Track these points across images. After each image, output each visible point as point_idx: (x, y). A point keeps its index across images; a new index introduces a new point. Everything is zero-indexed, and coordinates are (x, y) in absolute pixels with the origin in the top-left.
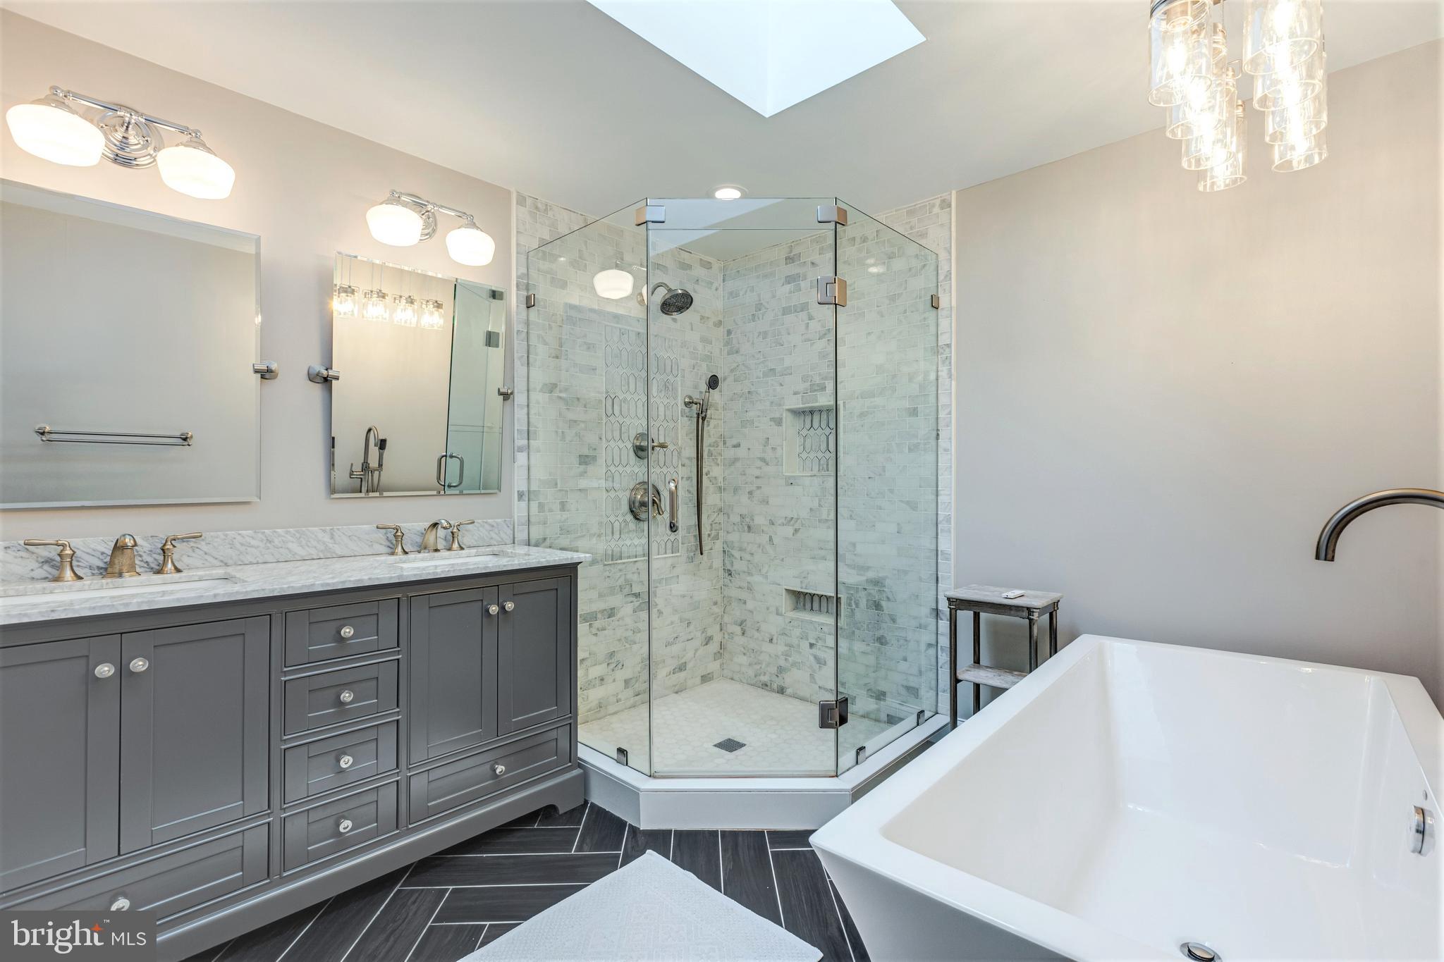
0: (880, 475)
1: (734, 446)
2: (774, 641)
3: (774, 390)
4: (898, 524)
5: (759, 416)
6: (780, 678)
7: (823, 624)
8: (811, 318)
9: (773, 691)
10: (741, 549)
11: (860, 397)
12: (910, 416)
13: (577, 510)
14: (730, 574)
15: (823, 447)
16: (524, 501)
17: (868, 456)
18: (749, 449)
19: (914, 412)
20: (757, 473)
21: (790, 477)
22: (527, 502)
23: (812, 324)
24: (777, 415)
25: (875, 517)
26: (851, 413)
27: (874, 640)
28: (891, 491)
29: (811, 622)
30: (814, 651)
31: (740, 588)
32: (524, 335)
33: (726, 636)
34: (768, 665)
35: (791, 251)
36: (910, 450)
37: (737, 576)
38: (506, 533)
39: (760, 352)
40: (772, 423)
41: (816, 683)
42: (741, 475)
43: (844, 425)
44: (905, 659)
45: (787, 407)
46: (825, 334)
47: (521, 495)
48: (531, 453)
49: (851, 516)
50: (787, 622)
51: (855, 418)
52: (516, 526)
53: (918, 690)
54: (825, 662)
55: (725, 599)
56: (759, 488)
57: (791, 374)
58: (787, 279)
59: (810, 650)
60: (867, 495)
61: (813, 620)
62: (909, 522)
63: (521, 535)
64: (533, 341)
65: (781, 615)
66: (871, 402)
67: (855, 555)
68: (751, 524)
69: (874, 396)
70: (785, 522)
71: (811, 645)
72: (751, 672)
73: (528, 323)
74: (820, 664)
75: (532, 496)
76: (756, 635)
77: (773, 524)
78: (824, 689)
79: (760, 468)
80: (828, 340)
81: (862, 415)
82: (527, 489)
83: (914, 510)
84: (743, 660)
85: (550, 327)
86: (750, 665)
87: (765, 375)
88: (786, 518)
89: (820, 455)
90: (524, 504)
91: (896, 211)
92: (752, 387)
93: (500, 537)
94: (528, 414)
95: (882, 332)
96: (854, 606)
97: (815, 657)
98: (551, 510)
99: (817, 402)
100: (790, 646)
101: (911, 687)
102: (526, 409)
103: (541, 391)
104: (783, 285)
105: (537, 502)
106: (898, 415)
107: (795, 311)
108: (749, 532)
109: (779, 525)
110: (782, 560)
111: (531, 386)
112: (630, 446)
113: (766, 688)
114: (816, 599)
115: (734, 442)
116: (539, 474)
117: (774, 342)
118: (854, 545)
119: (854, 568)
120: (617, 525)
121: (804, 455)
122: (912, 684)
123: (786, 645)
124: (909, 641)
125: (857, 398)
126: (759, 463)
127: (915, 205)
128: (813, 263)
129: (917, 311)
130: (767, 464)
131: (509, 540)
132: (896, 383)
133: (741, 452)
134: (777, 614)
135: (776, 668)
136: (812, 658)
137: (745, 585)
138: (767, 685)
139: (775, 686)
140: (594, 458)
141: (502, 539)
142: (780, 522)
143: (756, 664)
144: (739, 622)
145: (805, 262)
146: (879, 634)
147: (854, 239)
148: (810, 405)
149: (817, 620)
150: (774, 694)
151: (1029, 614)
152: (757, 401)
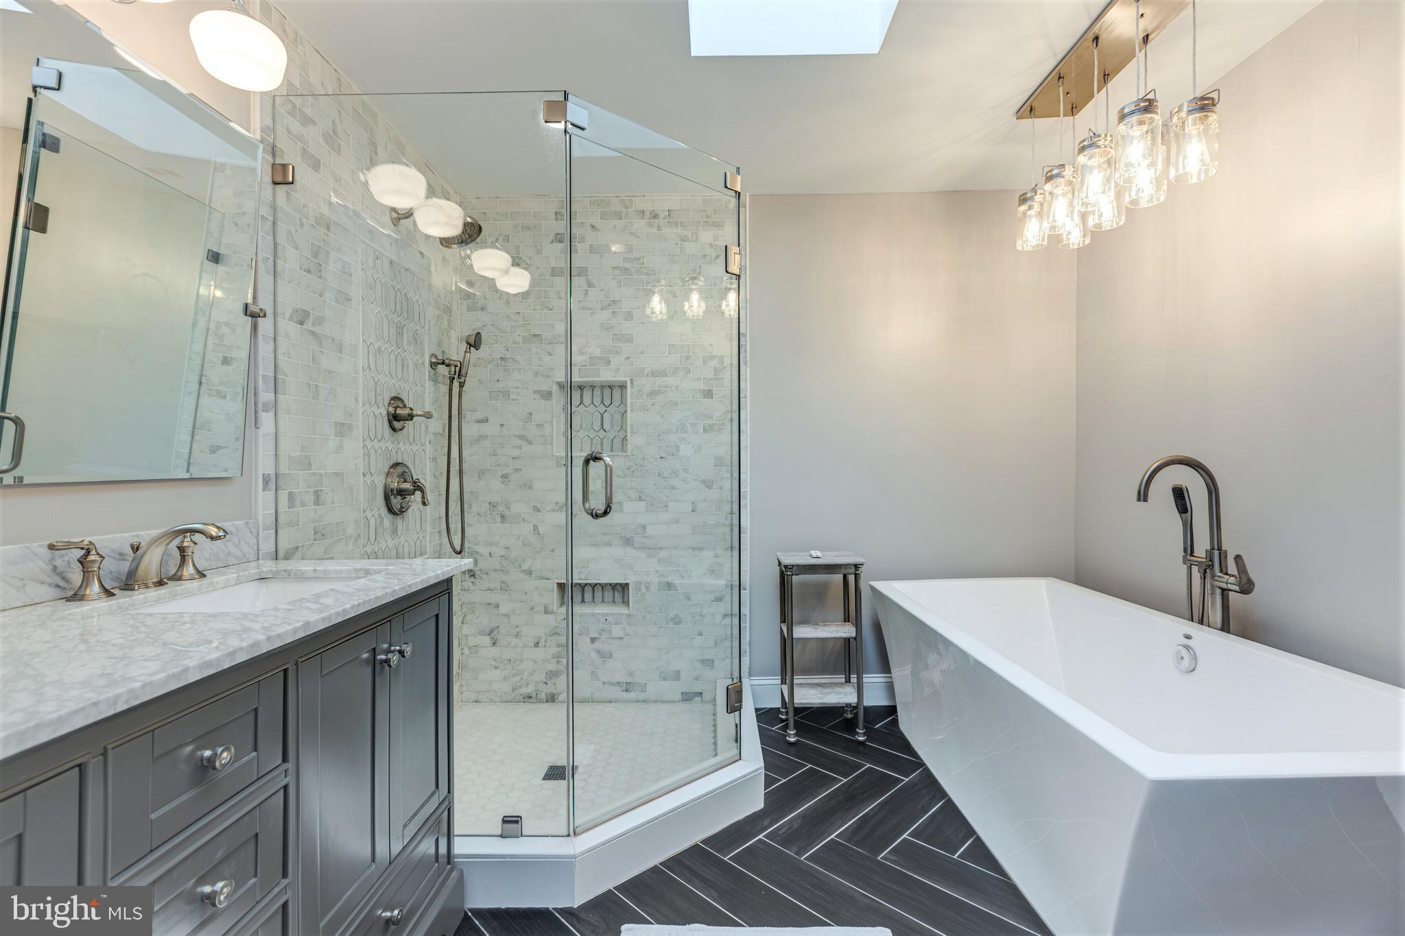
0: (673, 454)
1: (479, 422)
2: (542, 643)
3: (541, 359)
4: (693, 503)
5: (517, 388)
6: (549, 684)
7: (607, 614)
8: (590, 285)
9: (541, 701)
10: (489, 544)
11: (650, 375)
12: (705, 397)
13: (333, 503)
14: (473, 575)
15: (597, 425)
16: (270, 490)
17: (659, 436)
18: (502, 425)
19: (709, 394)
20: (516, 453)
21: (561, 458)
22: (274, 492)
23: (591, 291)
24: (545, 388)
25: (667, 497)
26: (640, 391)
27: (667, 621)
28: (686, 470)
29: (593, 615)
30: (597, 644)
31: (489, 589)
32: (269, 225)
33: (466, 651)
34: (532, 674)
36: (705, 430)
37: (485, 577)
38: (248, 543)
39: (518, 313)
40: (537, 396)
41: (599, 680)
42: (490, 455)
43: (632, 404)
44: (701, 634)
45: (558, 380)
46: (609, 305)
47: (266, 481)
48: (279, 415)
49: (640, 497)
50: (559, 619)
51: (645, 396)
52: (261, 530)
53: (713, 661)
54: (611, 654)
55: (464, 606)
56: (517, 470)
58: (558, 237)
59: (592, 646)
60: (659, 475)
61: (595, 612)
62: (705, 500)
63: (267, 546)
64: (282, 239)
65: (552, 613)
66: (662, 382)
67: (645, 537)
68: (507, 512)
69: (666, 375)
70: (556, 509)
71: (593, 640)
72: (507, 687)
73: (274, 208)
74: (604, 658)
75: (281, 483)
76: (514, 641)
77: (539, 511)
78: (610, 683)
79: (520, 447)
80: (613, 312)
81: (652, 394)
82: (274, 473)
83: (709, 489)
84: (495, 675)
85: (302, 225)
86: (505, 679)
87: (525, 340)
88: (557, 503)
89: (592, 434)
90: (270, 495)
91: (692, 196)
92: (507, 352)
93: (241, 551)
94: (275, 352)
95: (675, 312)
96: (644, 590)
97: (598, 652)
98: (303, 504)
99: (599, 376)
101: (706, 660)
102: (272, 343)
103: (290, 319)
104: (552, 242)
105: (287, 491)
106: (693, 396)
108: (503, 522)
109: (549, 512)
110: (553, 550)
111: (279, 310)
112: (384, 413)
113: (530, 700)
114: (588, 589)
115: (479, 415)
116: (289, 448)
117: (540, 305)
118: (644, 527)
119: (644, 551)
120: (372, 521)
121: (570, 434)
122: (707, 657)
124: (705, 616)
125: (647, 376)
126: (518, 442)
127: (711, 196)
128: (593, 227)
129: (712, 297)
130: (530, 443)
131: (252, 557)
132: (691, 364)
133: (490, 429)
134: (546, 612)
135: (544, 675)
136: (594, 654)
137: (497, 585)
138: (531, 697)
139: (543, 696)
140: (350, 427)
141: (244, 554)
142: (549, 508)
143: (513, 676)
144: (487, 630)
145: (583, 223)
146: (672, 614)
147: (643, 212)
148: (591, 379)
149: (600, 612)
150: (542, 705)
151: (856, 570)
152: (514, 370)
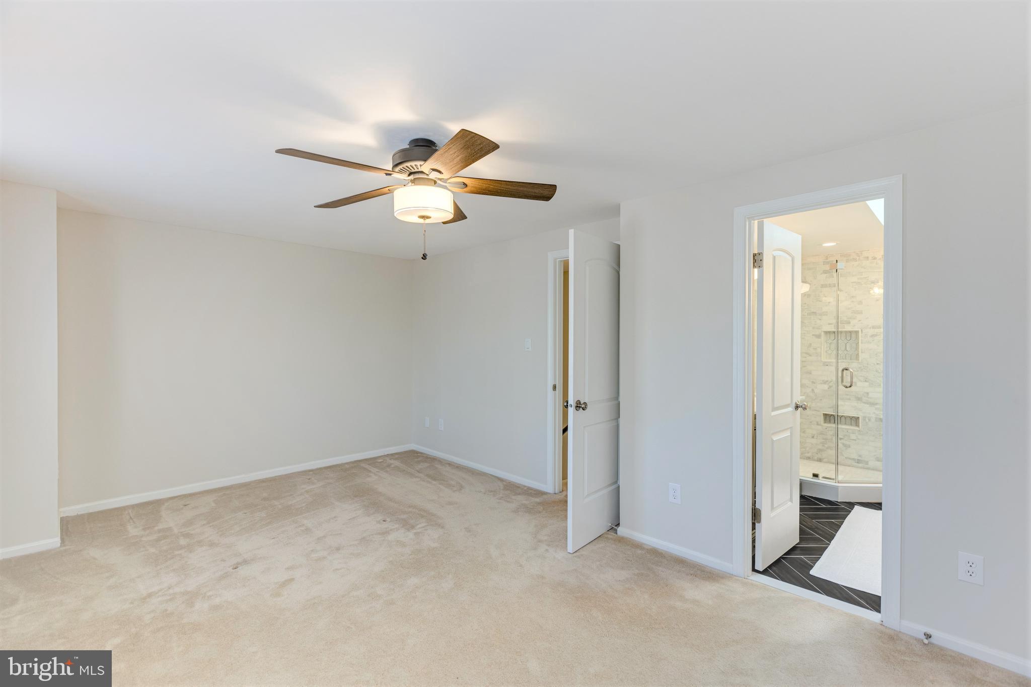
2: (815, 437)
3: (816, 322)
7: (848, 429)
9: (815, 460)
17: (876, 354)
21: (826, 362)
24: (818, 333)
26: (864, 334)
30: (842, 441)
35: (827, 259)
39: (806, 303)
40: (814, 337)
41: (843, 456)
43: (862, 340)
45: (824, 330)
46: (850, 298)
51: (869, 337)
57: (827, 315)
60: (875, 371)
65: (821, 425)
66: (878, 331)
67: (868, 398)
69: (880, 328)
70: (823, 383)
71: (840, 439)
76: (802, 434)
77: (814, 383)
78: (851, 459)
79: (807, 357)
80: (852, 301)
81: (872, 336)
87: (808, 314)
88: (823, 381)
96: (867, 421)
97: (843, 444)
99: (844, 328)
100: (826, 439)
104: (821, 274)
107: (830, 287)
110: (821, 400)
117: (815, 300)
118: (868, 393)
119: (868, 404)
121: (829, 352)
123: (823, 439)
125: (870, 328)
126: (805, 355)
130: (810, 356)
134: (817, 425)
135: (816, 450)
136: (841, 445)
138: (810, 458)
142: (820, 383)
143: (802, 449)
147: (868, 258)
149: (844, 427)
